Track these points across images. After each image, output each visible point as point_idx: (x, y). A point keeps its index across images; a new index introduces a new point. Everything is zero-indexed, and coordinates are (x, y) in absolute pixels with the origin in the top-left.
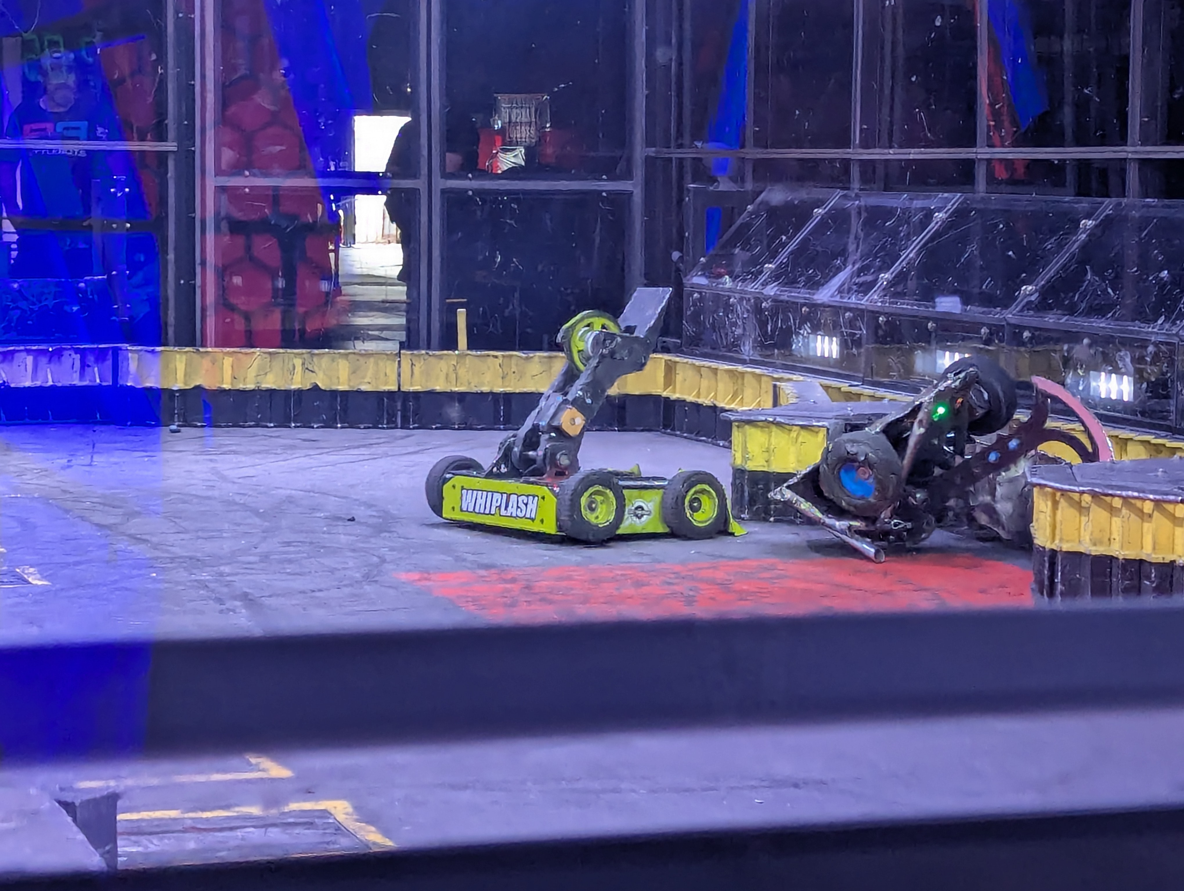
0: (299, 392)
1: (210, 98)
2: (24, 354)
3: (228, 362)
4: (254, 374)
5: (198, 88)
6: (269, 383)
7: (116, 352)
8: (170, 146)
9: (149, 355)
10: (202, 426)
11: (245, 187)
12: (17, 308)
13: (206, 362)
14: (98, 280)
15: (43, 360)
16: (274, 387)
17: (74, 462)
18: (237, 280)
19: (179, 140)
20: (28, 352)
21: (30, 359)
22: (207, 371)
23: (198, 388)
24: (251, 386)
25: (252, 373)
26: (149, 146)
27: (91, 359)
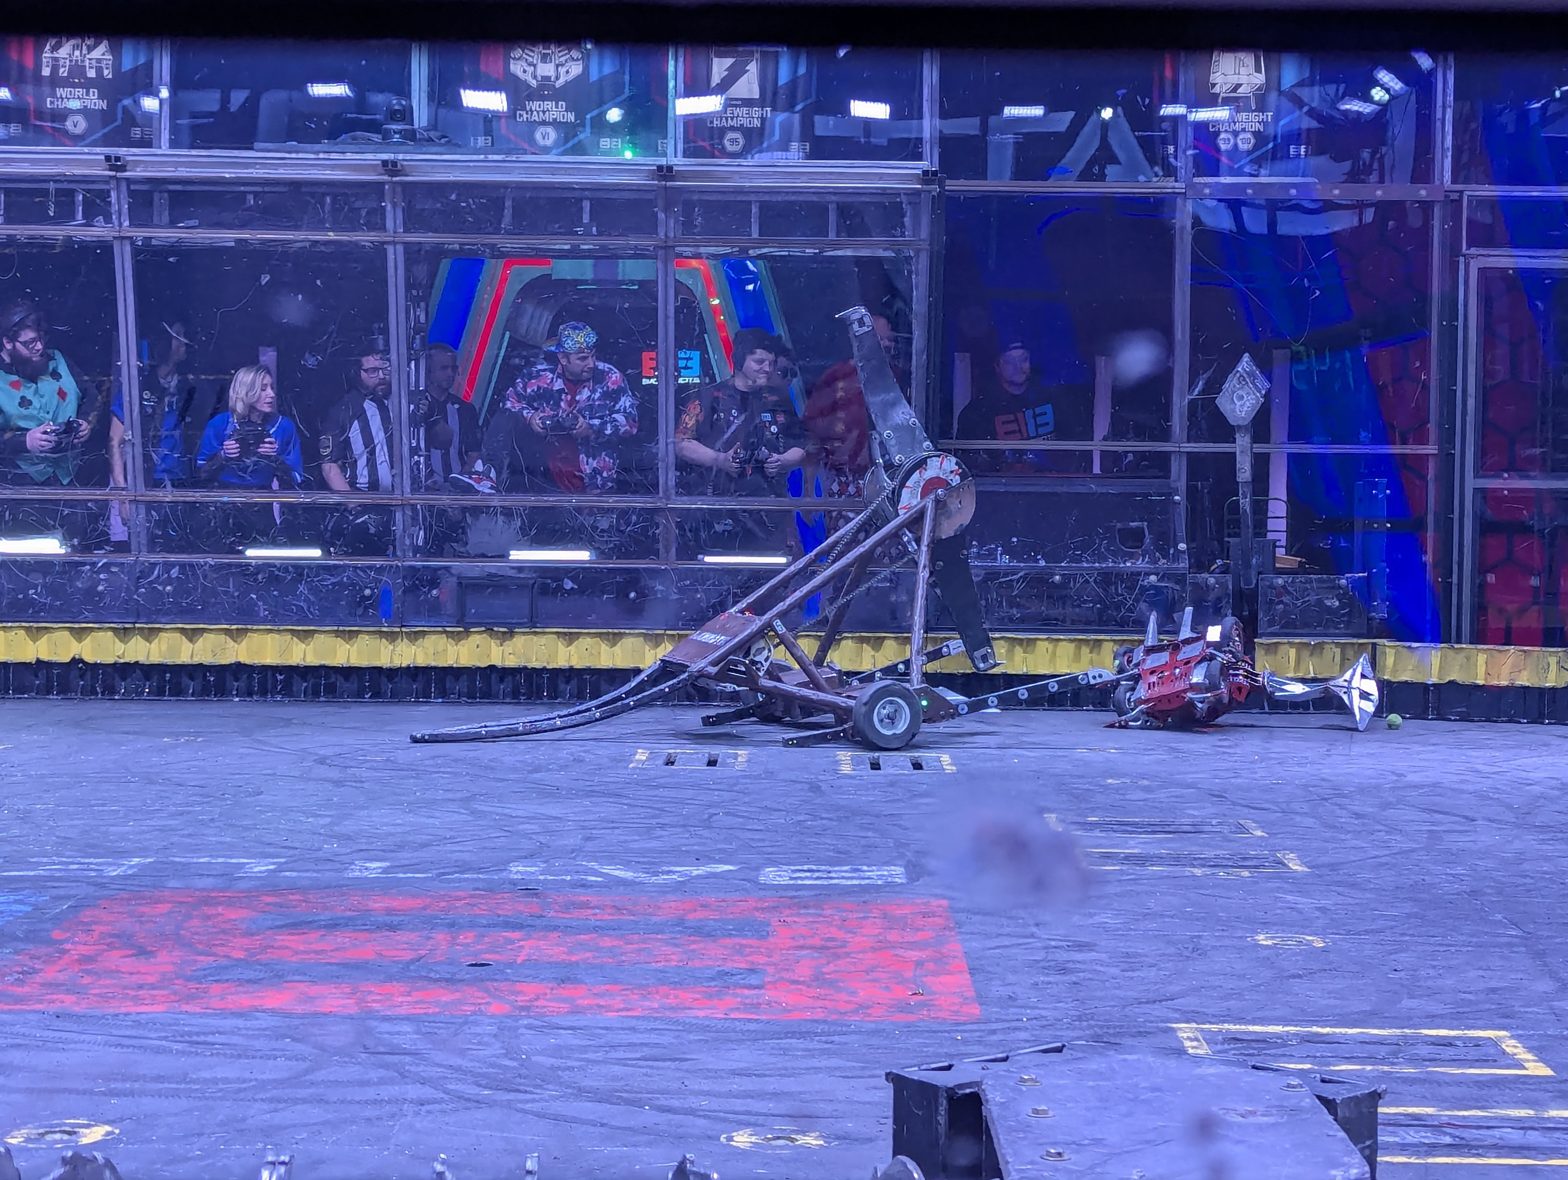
0: (1553, 689)
1: (1471, 402)
2: (1287, 646)
3: (1482, 658)
4: (1507, 671)
5: (1459, 394)
6: (1524, 680)
7: (1374, 645)
8: (1431, 449)
9: (1405, 650)
10: (1455, 720)
11: (1504, 489)
12: (1282, 602)
13: (1461, 657)
14: (1359, 578)
15: (1306, 653)
16: (1527, 684)
17: (1333, 752)
18: (1491, 578)
19: (1440, 443)
20: (1291, 644)
21: (1293, 652)
22: (1461, 666)
23: (1451, 682)
24: (1504, 683)
25: (1505, 670)
26: (1408, 450)
27: (1350, 653)
